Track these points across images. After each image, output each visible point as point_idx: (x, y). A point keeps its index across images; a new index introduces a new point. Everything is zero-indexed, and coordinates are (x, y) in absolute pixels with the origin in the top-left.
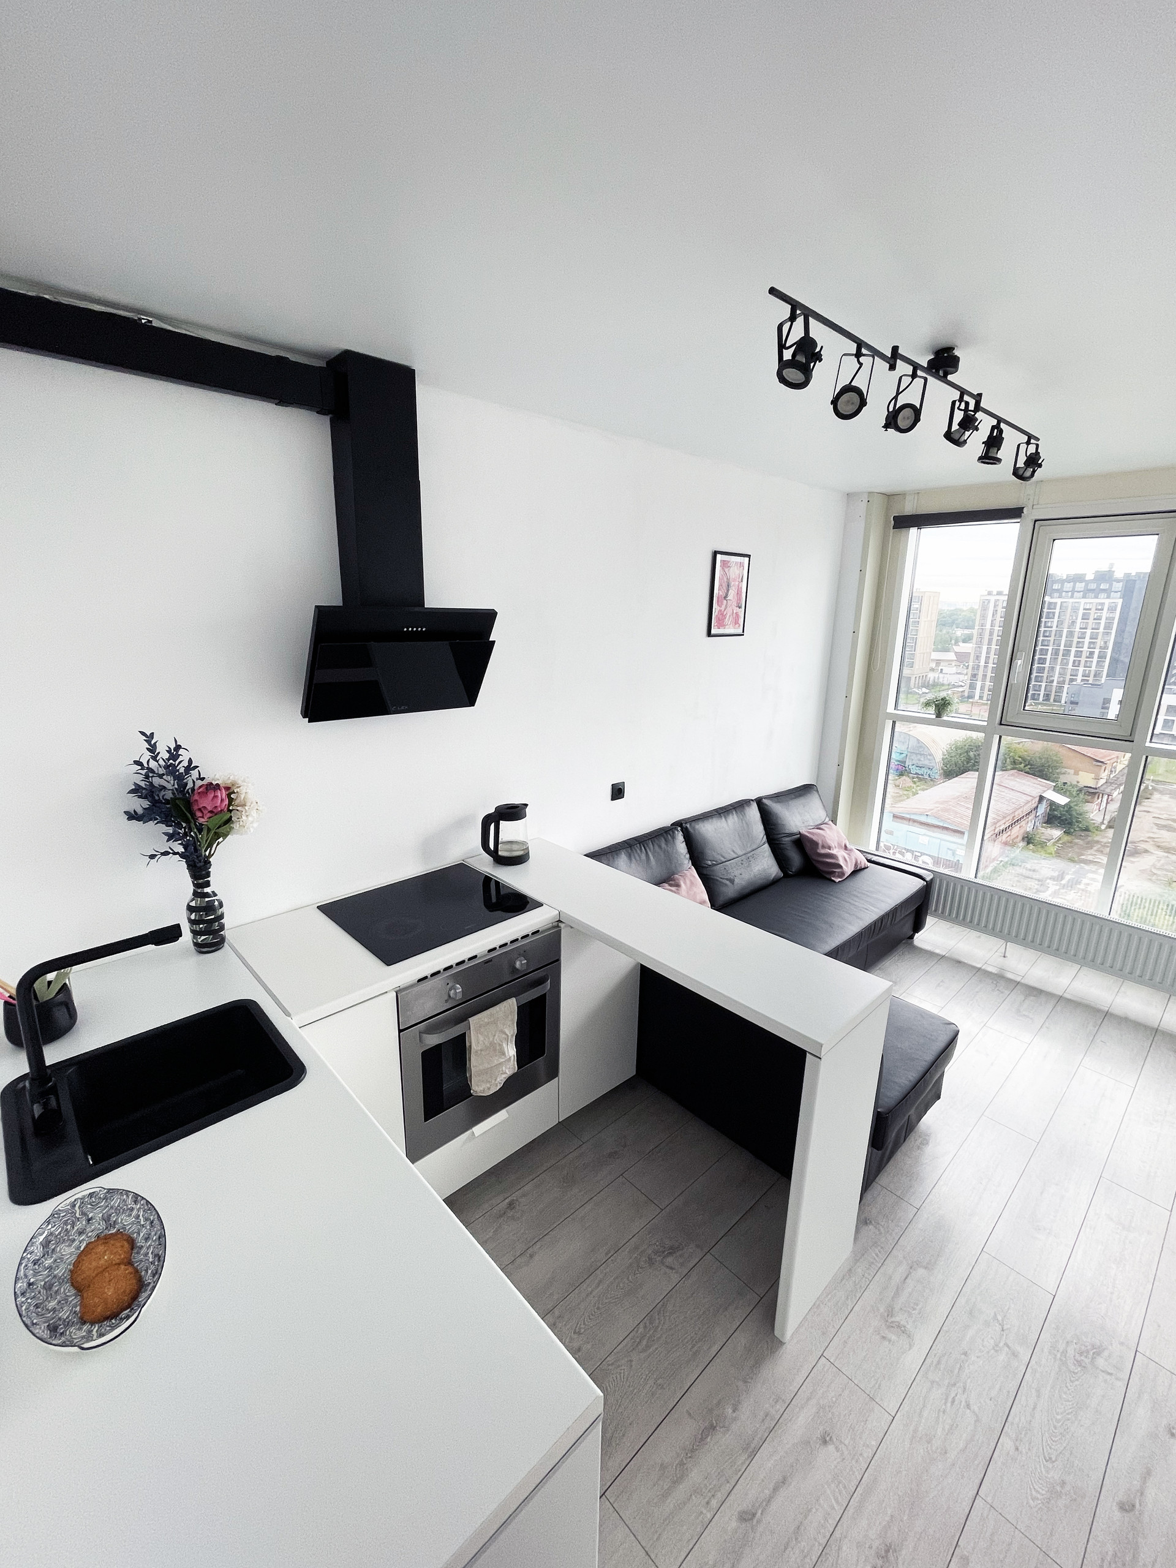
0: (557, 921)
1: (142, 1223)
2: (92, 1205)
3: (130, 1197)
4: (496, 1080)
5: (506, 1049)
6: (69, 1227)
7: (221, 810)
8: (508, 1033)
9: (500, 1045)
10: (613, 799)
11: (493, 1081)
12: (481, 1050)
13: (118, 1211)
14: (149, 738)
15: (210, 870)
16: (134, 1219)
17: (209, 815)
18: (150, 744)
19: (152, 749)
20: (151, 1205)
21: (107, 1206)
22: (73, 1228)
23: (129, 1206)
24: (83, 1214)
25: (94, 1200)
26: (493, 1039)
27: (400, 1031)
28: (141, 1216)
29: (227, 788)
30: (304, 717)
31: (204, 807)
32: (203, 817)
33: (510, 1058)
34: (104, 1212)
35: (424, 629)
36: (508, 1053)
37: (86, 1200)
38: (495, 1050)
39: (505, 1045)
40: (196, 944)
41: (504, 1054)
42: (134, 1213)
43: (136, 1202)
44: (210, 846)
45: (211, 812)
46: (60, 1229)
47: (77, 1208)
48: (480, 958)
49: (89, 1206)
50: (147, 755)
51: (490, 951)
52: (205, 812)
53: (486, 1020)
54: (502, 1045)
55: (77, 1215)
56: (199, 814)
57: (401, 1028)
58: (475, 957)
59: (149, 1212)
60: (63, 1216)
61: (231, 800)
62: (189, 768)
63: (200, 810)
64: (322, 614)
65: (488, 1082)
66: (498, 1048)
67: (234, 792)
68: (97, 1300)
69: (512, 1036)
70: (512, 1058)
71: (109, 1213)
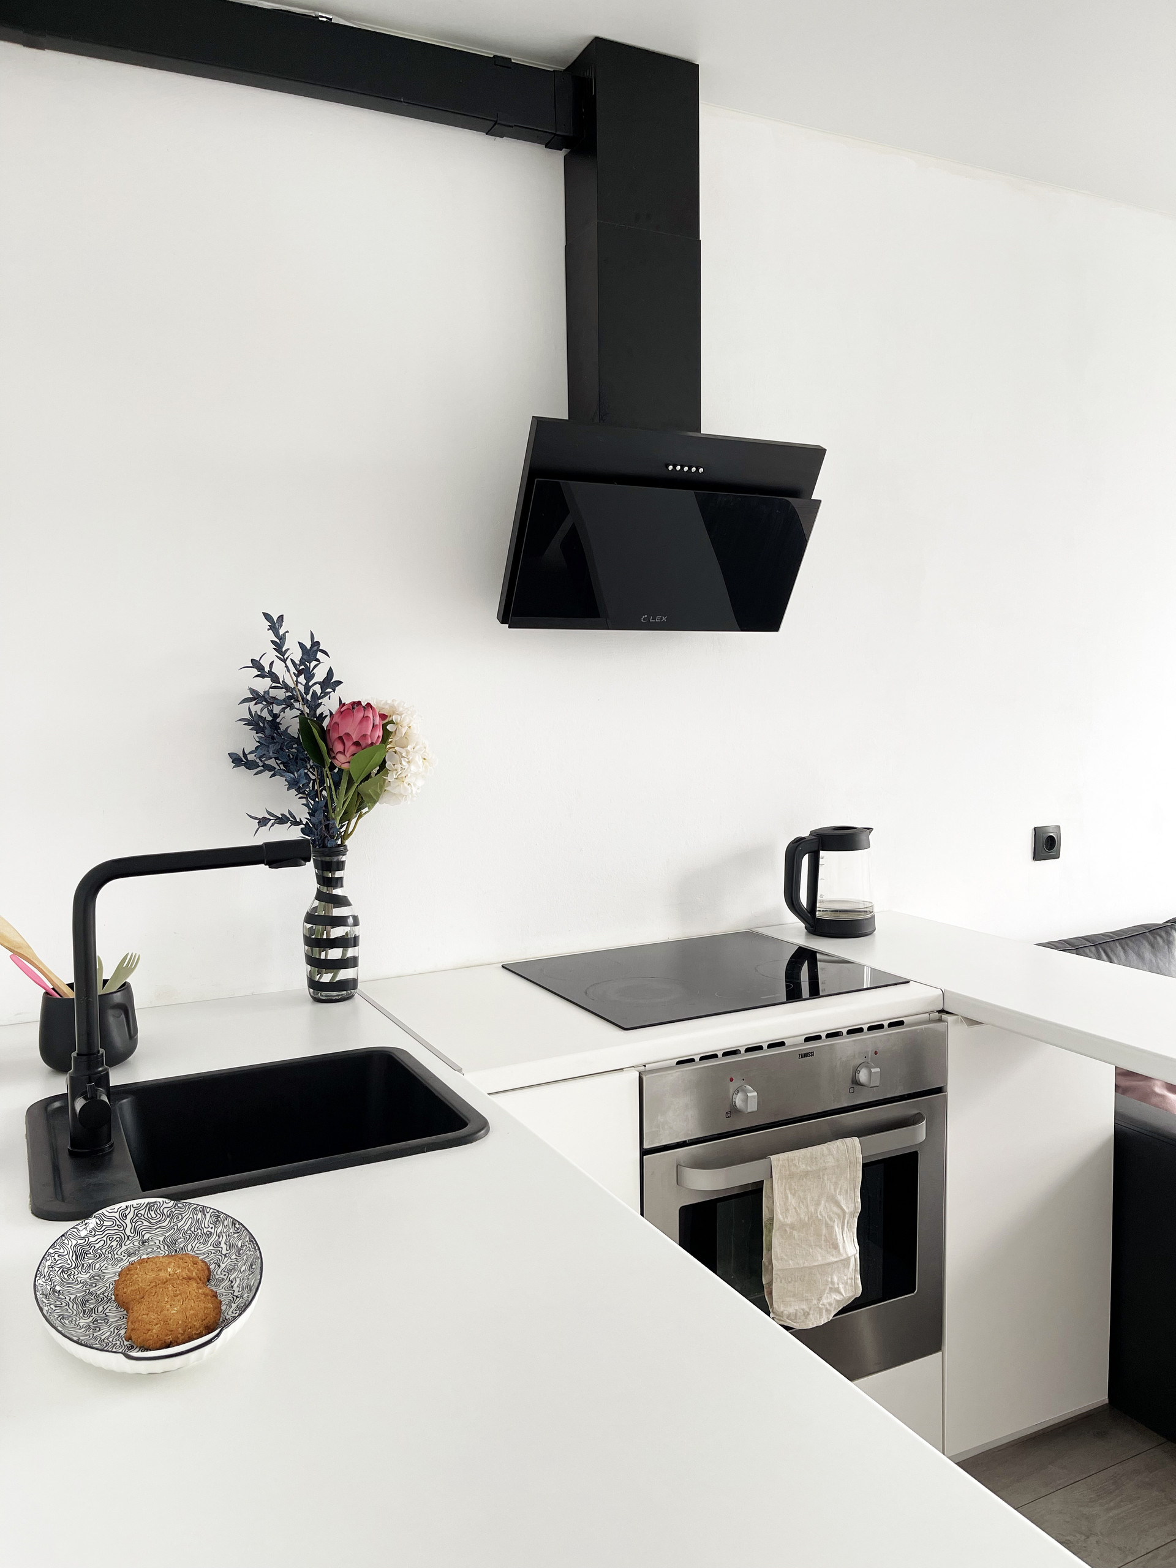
0: (939, 1012)
1: (224, 1252)
2: (150, 1223)
3: (208, 1216)
4: (819, 1299)
5: (839, 1237)
6: (114, 1244)
7: (372, 744)
8: (845, 1208)
9: (827, 1225)
10: (1037, 856)
11: (815, 1302)
12: (792, 1227)
13: (188, 1237)
14: (275, 624)
15: (343, 858)
16: (211, 1248)
17: (353, 749)
18: (276, 634)
19: (279, 646)
20: (240, 1224)
21: (172, 1228)
22: (121, 1246)
23: (205, 1230)
24: (136, 1231)
25: (154, 1216)
26: (816, 1210)
27: (644, 1152)
28: (223, 1242)
29: (383, 716)
30: (502, 623)
31: (347, 734)
32: (343, 753)
33: (848, 1258)
34: (167, 1235)
35: (701, 470)
36: (844, 1247)
37: (142, 1212)
38: (818, 1235)
39: (837, 1229)
40: (314, 985)
41: (836, 1247)
42: (214, 1238)
43: (215, 1223)
44: (346, 817)
45: (357, 744)
46: (102, 1242)
47: (128, 1221)
48: (790, 1046)
49: (146, 1223)
50: (272, 654)
51: (807, 1040)
52: (348, 744)
53: (803, 1167)
54: (833, 1227)
55: (128, 1232)
56: (338, 747)
57: (646, 1146)
58: (782, 1044)
59: (236, 1235)
60: (108, 1226)
61: (387, 734)
62: (330, 683)
63: (341, 738)
64: (542, 427)
65: (804, 1299)
66: (824, 1231)
67: (392, 722)
68: (153, 1316)
69: (852, 1214)
70: (852, 1260)
71: (175, 1237)
